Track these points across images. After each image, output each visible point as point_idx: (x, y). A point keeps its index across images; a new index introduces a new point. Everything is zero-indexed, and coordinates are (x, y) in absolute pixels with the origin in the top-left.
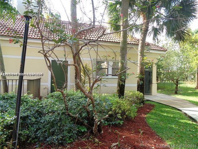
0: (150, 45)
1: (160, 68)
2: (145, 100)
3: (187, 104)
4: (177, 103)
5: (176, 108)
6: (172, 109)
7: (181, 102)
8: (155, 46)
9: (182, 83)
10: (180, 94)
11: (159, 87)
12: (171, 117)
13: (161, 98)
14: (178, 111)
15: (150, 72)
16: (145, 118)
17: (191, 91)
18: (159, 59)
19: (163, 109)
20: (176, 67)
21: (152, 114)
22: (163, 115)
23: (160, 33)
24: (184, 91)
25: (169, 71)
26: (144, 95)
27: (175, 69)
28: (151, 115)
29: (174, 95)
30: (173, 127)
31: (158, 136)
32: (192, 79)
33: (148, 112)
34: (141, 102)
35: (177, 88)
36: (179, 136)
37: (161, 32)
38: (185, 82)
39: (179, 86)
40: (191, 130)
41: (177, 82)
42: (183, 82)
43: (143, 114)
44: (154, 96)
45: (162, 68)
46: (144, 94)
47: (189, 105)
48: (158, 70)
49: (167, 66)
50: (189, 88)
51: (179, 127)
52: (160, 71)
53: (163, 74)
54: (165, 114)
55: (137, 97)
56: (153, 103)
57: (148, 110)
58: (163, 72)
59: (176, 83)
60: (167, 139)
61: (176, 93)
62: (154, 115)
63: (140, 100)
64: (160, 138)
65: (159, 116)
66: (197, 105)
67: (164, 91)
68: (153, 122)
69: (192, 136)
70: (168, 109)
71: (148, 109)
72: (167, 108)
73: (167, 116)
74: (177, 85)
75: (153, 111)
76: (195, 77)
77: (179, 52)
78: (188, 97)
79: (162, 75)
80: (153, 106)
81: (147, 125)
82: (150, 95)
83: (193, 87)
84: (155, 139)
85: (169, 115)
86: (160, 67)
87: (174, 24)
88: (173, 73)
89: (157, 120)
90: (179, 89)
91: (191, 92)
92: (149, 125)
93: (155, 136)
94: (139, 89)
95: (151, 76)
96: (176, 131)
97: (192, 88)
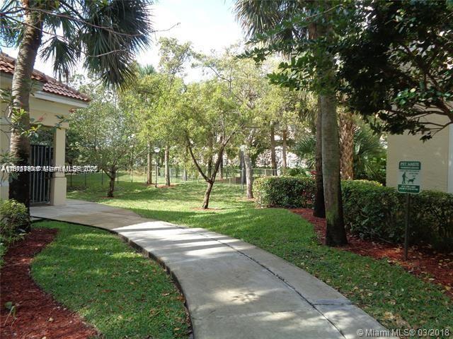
0: (46, 82)
1: (75, 141)
2: (32, 219)
3: (130, 217)
4: (109, 217)
5: (106, 230)
6: (99, 233)
7: (118, 215)
8: (62, 87)
9: (122, 175)
10: (119, 197)
11: (73, 184)
12: (94, 251)
13: (76, 211)
14: (111, 236)
15: (48, 149)
16: (30, 267)
17: (139, 189)
18: (62, 118)
19: (78, 236)
20: (111, 141)
21: (50, 253)
22: (76, 251)
23: (72, 57)
24: (126, 191)
25: (97, 148)
26: (30, 208)
27: (108, 144)
28: (45, 257)
29: (106, 200)
30: (96, 275)
31: (61, 304)
32: (142, 165)
33: (40, 250)
34: (21, 227)
35: (112, 185)
36: (107, 291)
37: (75, 55)
38: (128, 171)
39: (116, 180)
40: (133, 271)
41: (113, 172)
42: (124, 172)
43: (25, 257)
44: (60, 207)
45: (80, 139)
46: (28, 206)
47: (133, 218)
48: (71, 145)
49: (92, 137)
50: (137, 183)
51: (109, 271)
52: (75, 146)
53: (83, 154)
54: (83, 248)
55: (8, 216)
56: (53, 226)
57: (39, 245)
58: (81, 149)
59: (111, 175)
60: (82, 306)
61: (111, 196)
62: (54, 253)
63: (16, 221)
64: (65, 309)
65: (66, 254)
66: (147, 218)
67: (86, 192)
68: (50, 273)
69: (132, 283)
70: (90, 235)
71: (40, 241)
72: (87, 232)
73: (86, 251)
74: (113, 179)
75: (53, 245)
76: (146, 161)
77: (117, 107)
78: (134, 202)
79: (81, 156)
80: (54, 232)
81: (32, 284)
82: (49, 205)
83: (144, 181)
84: (50, 316)
85: (91, 248)
86: (75, 138)
87: (102, 43)
88: (106, 153)
89: (62, 264)
90: (116, 186)
91: (139, 191)
92: (38, 284)
93: (52, 306)
94: (14, 193)
95: (52, 157)
96: (102, 281)
97: (140, 184)
